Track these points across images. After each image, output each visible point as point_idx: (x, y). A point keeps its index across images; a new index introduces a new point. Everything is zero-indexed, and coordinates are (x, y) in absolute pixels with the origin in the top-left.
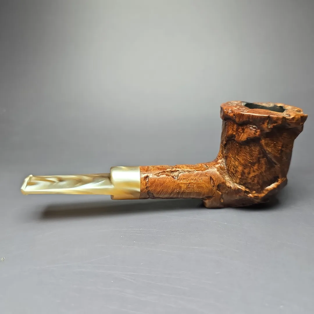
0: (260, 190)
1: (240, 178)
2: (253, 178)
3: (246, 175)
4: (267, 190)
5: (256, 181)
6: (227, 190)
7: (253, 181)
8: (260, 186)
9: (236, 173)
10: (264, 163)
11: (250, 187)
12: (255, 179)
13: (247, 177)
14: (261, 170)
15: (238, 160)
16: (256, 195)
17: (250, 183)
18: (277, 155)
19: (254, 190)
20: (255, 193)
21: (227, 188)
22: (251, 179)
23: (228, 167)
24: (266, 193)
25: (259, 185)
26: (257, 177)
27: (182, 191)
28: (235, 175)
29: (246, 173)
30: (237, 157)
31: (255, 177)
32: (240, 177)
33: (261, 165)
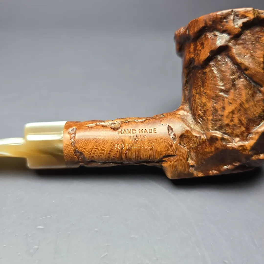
0: (245, 135)
1: (212, 120)
2: (231, 115)
3: (220, 112)
4: (258, 133)
5: (236, 121)
6: (195, 143)
7: (232, 120)
8: (244, 127)
9: (204, 114)
10: (243, 88)
11: (230, 131)
12: (234, 116)
13: (222, 116)
14: (240, 100)
15: (205, 93)
16: (241, 143)
17: (228, 125)
18: (259, 70)
19: (237, 136)
20: (239, 141)
21: (195, 139)
22: (227, 117)
23: (194, 110)
24: (256, 137)
25: (242, 126)
26: (236, 112)
27: (126, 148)
28: (204, 117)
29: (219, 110)
30: (202, 90)
31: (233, 112)
32: (211, 118)
33: (238, 92)
